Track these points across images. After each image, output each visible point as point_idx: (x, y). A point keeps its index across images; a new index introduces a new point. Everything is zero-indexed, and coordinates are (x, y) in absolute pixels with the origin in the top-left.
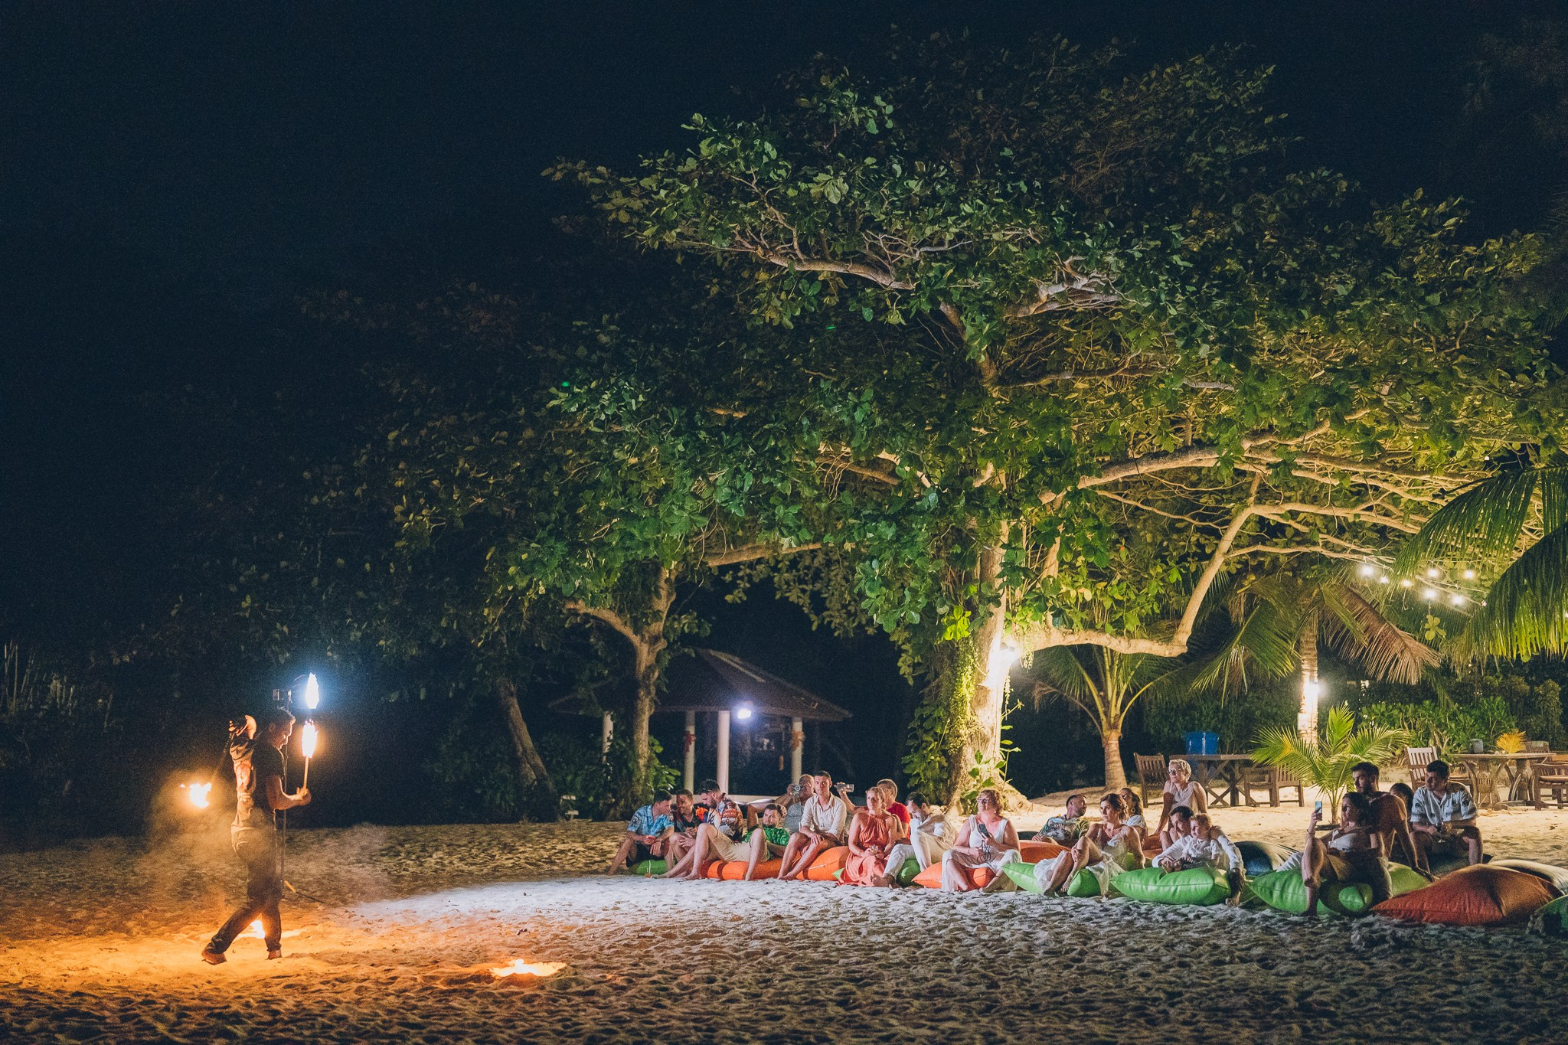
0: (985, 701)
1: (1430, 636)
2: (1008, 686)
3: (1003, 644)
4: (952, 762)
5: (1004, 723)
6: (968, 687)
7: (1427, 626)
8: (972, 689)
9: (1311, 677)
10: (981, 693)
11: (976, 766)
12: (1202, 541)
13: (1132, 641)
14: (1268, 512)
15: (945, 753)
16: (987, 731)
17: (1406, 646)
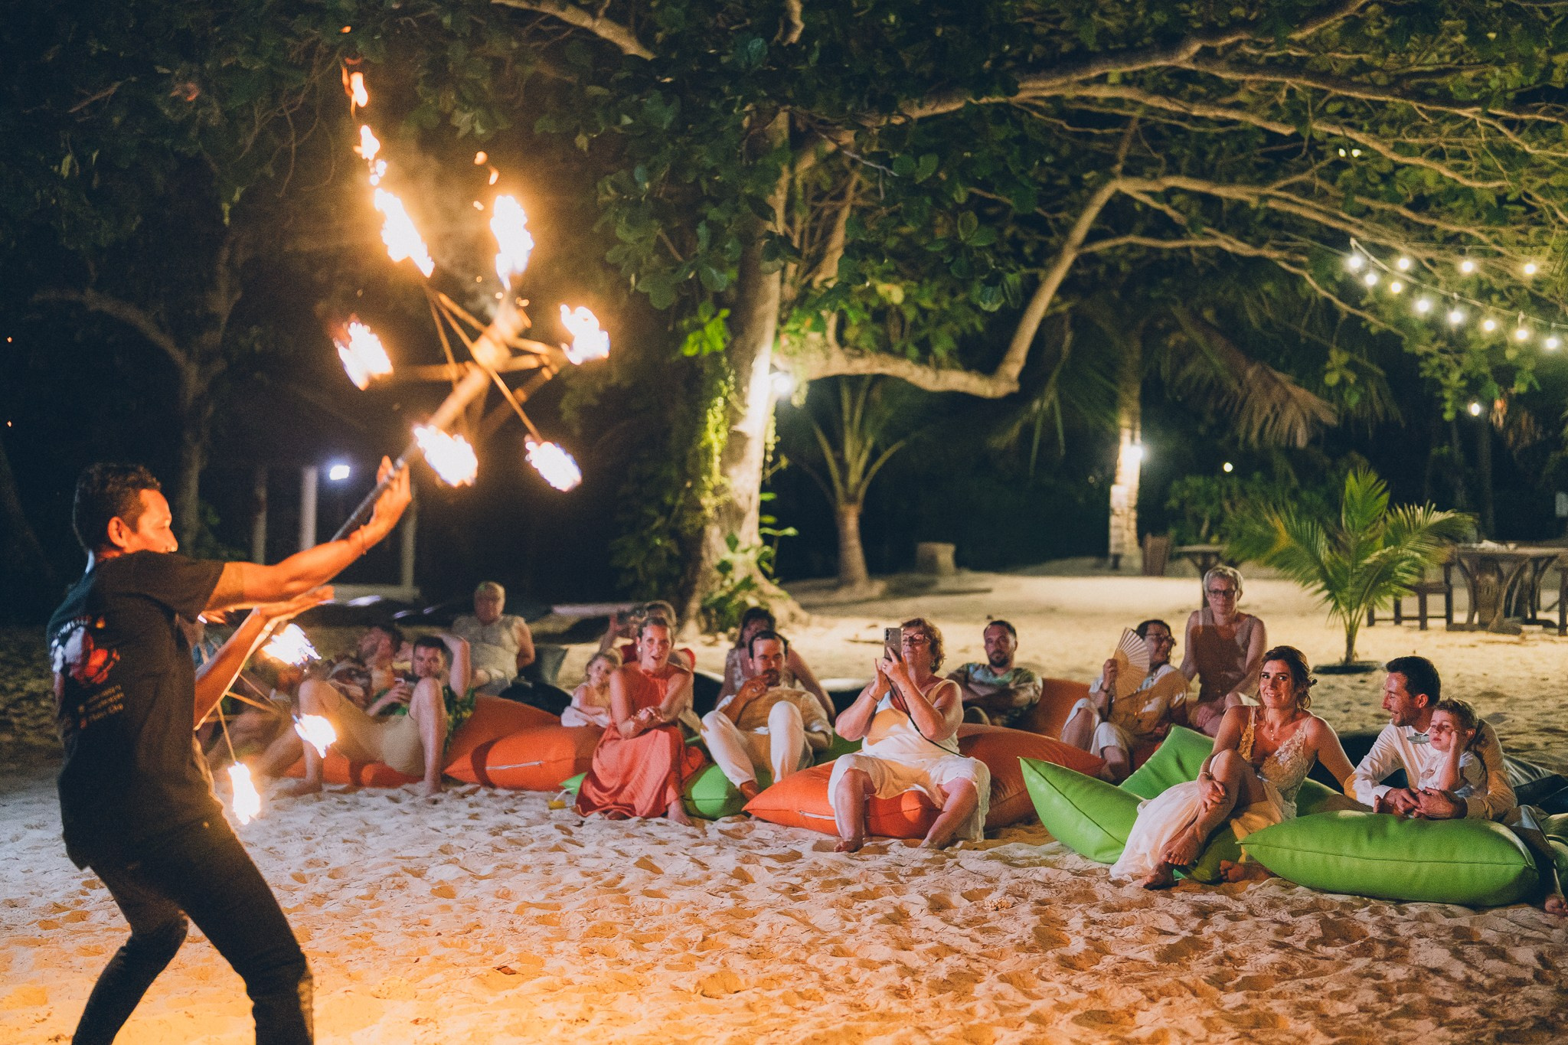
0: (742, 455)
1: (1332, 379)
2: (772, 432)
3: (773, 368)
4: (691, 546)
5: (764, 488)
6: (717, 431)
7: (1329, 365)
8: (723, 434)
9: (1133, 438)
10: (736, 443)
11: (728, 556)
12: (1021, 235)
13: (943, 373)
14: (1128, 187)
15: (675, 534)
16: (742, 503)
17: (1289, 395)
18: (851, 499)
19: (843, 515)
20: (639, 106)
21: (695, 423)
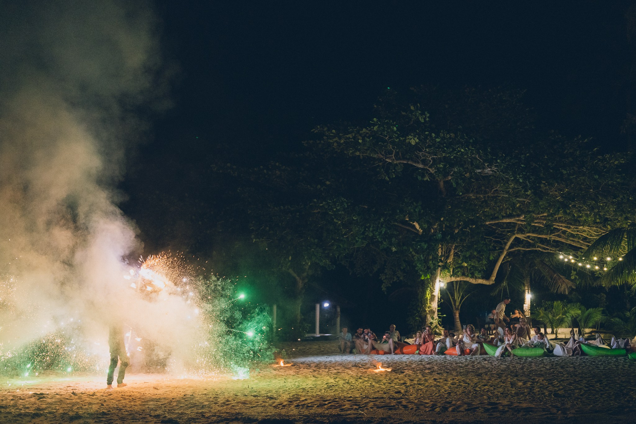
0: (434, 300)
1: (573, 278)
2: (439, 294)
3: (440, 281)
4: (424, 319)
5: (438, 307)
6: (428, 295)
7: (572, 274)
8: (430, 295)
9: (528, 292)
10: (433, 297)
11: (432, 321)
12: (495, 245)
13: (477, 280)
14: (519, 236)
15: (420, 317)
16: (434, 310)
17: (564, 281)
18: (457, 309)
19: (455, 313)
20: (421, 244)
21: (424, 293)
